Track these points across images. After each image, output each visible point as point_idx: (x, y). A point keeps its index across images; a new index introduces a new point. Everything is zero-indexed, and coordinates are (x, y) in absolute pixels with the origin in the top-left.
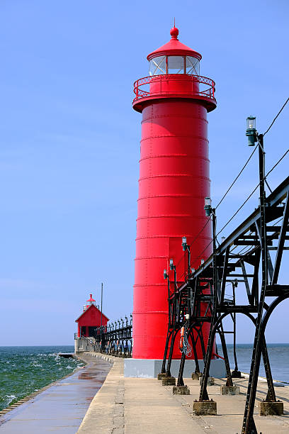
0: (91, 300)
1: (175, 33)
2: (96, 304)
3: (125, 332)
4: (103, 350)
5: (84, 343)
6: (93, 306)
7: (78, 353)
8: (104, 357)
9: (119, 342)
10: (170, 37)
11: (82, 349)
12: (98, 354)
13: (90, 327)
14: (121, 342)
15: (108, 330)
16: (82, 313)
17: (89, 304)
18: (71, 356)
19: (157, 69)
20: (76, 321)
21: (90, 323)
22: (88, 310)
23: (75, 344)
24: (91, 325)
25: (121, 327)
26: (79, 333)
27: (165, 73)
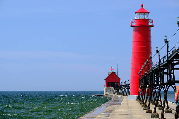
0: (112, 70)
1: (142, 6)
2: (114, 71)
3: (128, 86)
4: (118, 93)
5: (109, 90)
6: (113, 72)
7: (106, 94)
8: (119, 96)
9: (126, 90)
10: (141, 7)
11: (108, 93)
12: (116, 95)
13: (111, 83)
15: (121, 84)
16: (108, 76)
17: (111, 71)
19: (137, 17)
20: (105, 80)
21: (111, 80)
22: (111, 74)
23: (105, 90)
24: (112, 82)
25: (126, 84)
26: (106, 85)
27: (139, 18)
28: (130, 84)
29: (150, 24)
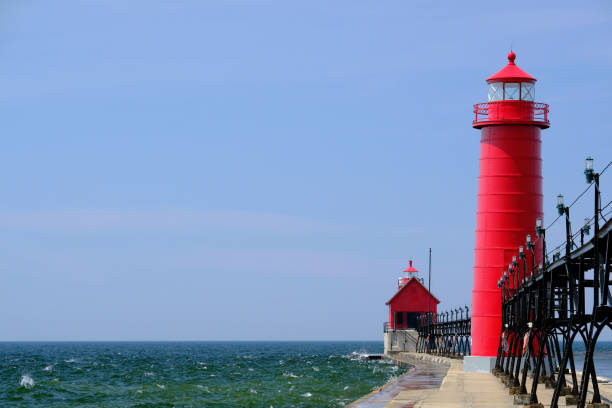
0: (411, 270)
1: (512, 58)
2: (418, 276)
3: (463, 325)
4: (431, 348)
5: (400, 339)
6: (414, 280)
7: (392, 353)
8: (435, 359)
9: (457, 339)
10: (507, 62)
11: (396, 347)
12: (425, 356)
13: (409, 314)
14: (459, 338)
15: (441, 319)
16: (396, 291)
17: (407, 276)
18: (380, 358)
20: (387, 304)
21: (409, 307)
22: (406, 287)
23: (386, 339)
24: (412, 311)
25: (459, 318)
26: (392, 322)
27: (502, 99)
28: (469, 320)
29: (538, 117)
